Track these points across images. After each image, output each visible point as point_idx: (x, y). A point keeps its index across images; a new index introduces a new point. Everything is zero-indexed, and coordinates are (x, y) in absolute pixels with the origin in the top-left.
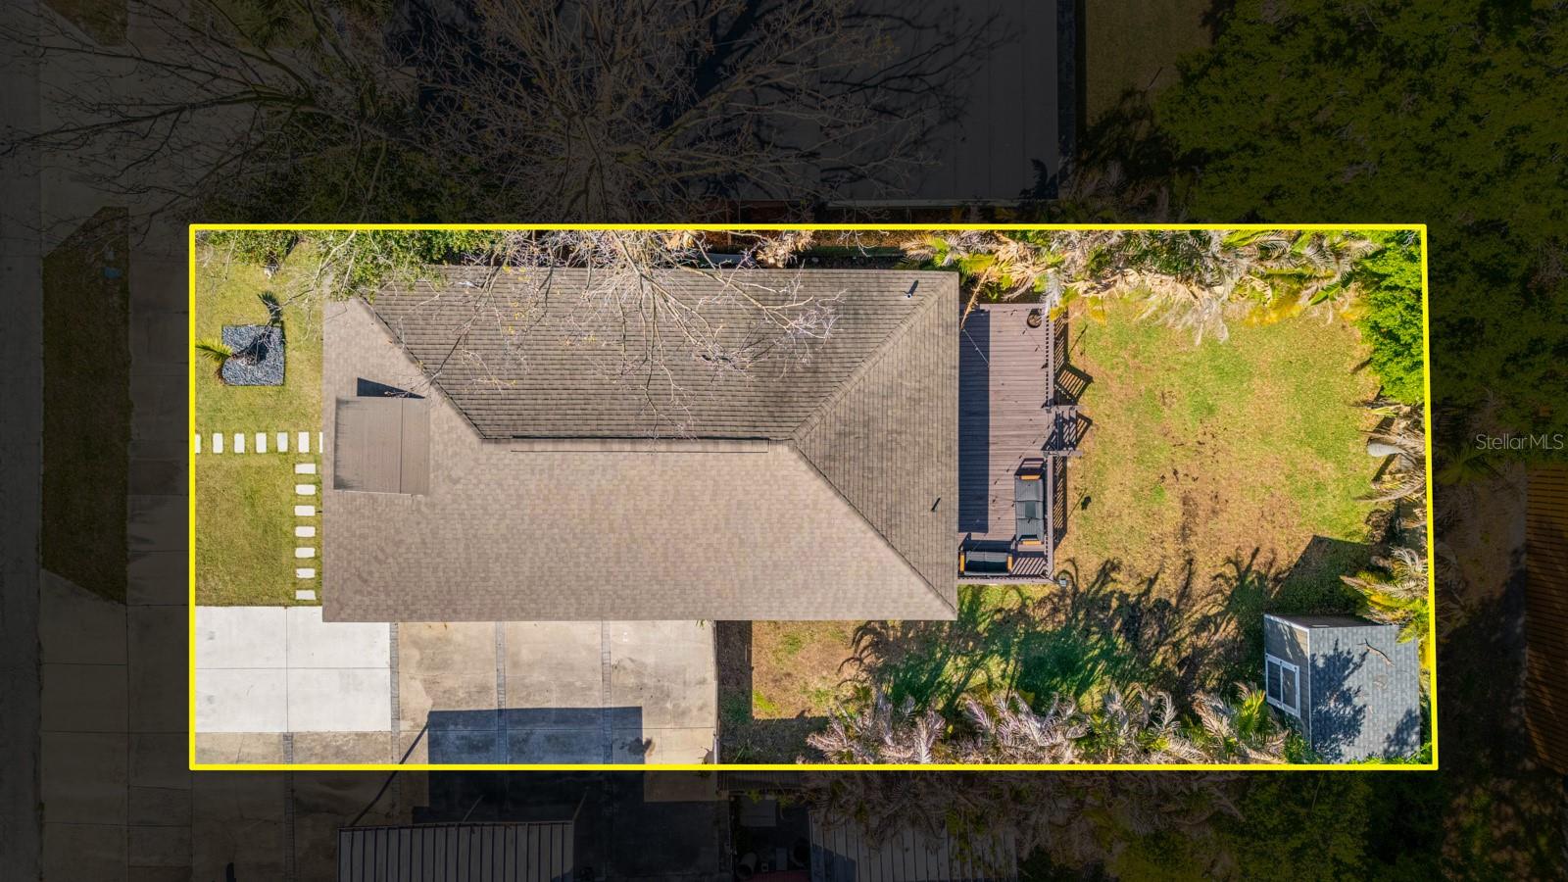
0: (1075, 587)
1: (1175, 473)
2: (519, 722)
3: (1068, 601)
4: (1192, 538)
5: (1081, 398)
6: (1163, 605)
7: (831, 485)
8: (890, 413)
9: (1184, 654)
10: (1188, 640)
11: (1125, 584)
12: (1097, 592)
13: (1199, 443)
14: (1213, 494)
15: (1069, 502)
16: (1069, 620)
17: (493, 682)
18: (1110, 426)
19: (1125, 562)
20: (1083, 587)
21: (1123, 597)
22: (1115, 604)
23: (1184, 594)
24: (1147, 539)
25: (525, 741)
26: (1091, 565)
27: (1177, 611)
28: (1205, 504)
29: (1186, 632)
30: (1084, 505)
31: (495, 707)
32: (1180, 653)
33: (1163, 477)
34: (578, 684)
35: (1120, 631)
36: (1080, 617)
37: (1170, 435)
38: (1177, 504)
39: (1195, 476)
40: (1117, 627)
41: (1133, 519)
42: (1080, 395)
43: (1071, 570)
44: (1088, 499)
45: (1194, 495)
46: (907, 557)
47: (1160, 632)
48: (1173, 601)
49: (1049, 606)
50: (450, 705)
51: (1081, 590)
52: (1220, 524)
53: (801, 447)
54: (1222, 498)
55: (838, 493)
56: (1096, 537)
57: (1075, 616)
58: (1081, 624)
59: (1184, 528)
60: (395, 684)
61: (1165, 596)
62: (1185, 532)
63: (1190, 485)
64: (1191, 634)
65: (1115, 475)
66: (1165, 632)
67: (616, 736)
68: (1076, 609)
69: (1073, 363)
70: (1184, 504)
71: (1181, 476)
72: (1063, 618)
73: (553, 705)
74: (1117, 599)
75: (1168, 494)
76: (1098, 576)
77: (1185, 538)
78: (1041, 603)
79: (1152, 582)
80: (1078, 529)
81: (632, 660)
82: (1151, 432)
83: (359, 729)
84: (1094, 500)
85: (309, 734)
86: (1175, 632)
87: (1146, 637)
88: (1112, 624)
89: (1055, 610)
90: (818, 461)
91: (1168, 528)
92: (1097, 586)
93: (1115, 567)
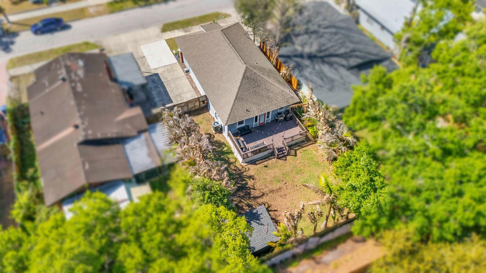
0: (243, 172)
1: (286, 183)
2: (162, 86)
3: (239, 172)
4: (271, 194)
5: (290, 156)
6: (250, 194)
7: (242, 80)
8: (263, 91)
9: (239, 204)
10: (244, 204)
11: (250, 183)
12: (245, 178)
13: (297, 186)
14: (286, 194)
15: (264, 163)
16: (235, 174)
17: (169, 80)
18: (288, 164)
19: (256, 181)
20: (245, 174)
21: (247, 184)
22: (244, 182)
23: (255, 198)
24: (265, 184)
25: (158, 88)
26: (251, 173)
27: (250, 198)
28: (282, 193)
29: (246, 202)
30: (265, 166)
31: (163, 82)
32: (239, 203)
33: (283, 181)
34: (174, 92)
35: (238, 186)
36: (236, 176)
37: (294, 178)
38: (278, 187)
39: (288, 188)
40: (238, 185)
41: (269, 178)
42: (291, 155)
43: (247, 170)
44: (267, 167)
45: (283, 190)
46: (234, 106)
47: (242, 196)
48: (252, 196)
49: (236, 168)
50: (161, 75)
51: (243, 174)
52: (279, 199)
53: (247, 70)
54: (286, 197)
55: (241, 82)
56: (259, 172)
57: (236, 175)
58: (235, 177)
59: (273, 191)
60: (161, 67)
61: (252, 193)
62: (272, 191)
63: (285, 188)
64: (246, 204)
65: (277, 170)
66: (243, 197)
67: (165, 101)
68: (238, 174)
69: (297, 151)
70: (279, 188)
71: (286, 185)
72: (234, 172)
73: (167, 89)
74: (245, 182)
75: (279, 184)
76: (249, 176)
77: (270, 192)
78: (236, 167)
79: (254, 189)
80: (259, 167)
81: (183, 98)
82: (292, 174)
83: (150, 65)
84: (268, 168)
85: (146, 59)
86: (244, 200)
87: (239, 193)
88: (239, 184)
89: (235, 170)
90: (246, 75)
91: (271, 187)
92: (246, 177)
93: (253, 179)
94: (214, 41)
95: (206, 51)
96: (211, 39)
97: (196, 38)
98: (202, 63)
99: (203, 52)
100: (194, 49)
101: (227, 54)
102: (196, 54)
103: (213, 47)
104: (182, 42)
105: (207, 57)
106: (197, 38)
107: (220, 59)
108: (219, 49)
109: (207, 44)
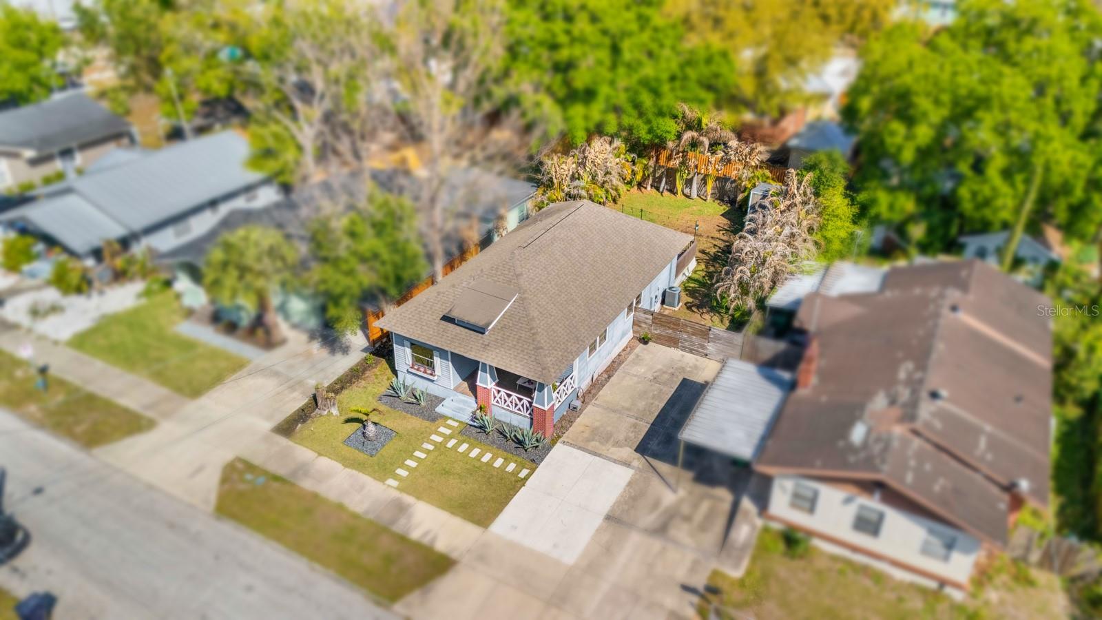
7: (611, 208)
17: (633, 420)
34: (655, 393)
50: (636, 441)
55: (615, 210)
60: (607, 458)
83: (625, 483)
94: (544, 265)
95: (572, 283)
96: (540, 272)
97: (541, 313)
98: (599, 289)
99: (575, 289)
100: (571, 315)
101: (570, 234)
102: (583, 307)
103: (558, 266)
104: (560, 353)
105: (585, 280)
106: (541, 310)
107: (582, 249)
108: (559, 252)
109: (553, 283)
